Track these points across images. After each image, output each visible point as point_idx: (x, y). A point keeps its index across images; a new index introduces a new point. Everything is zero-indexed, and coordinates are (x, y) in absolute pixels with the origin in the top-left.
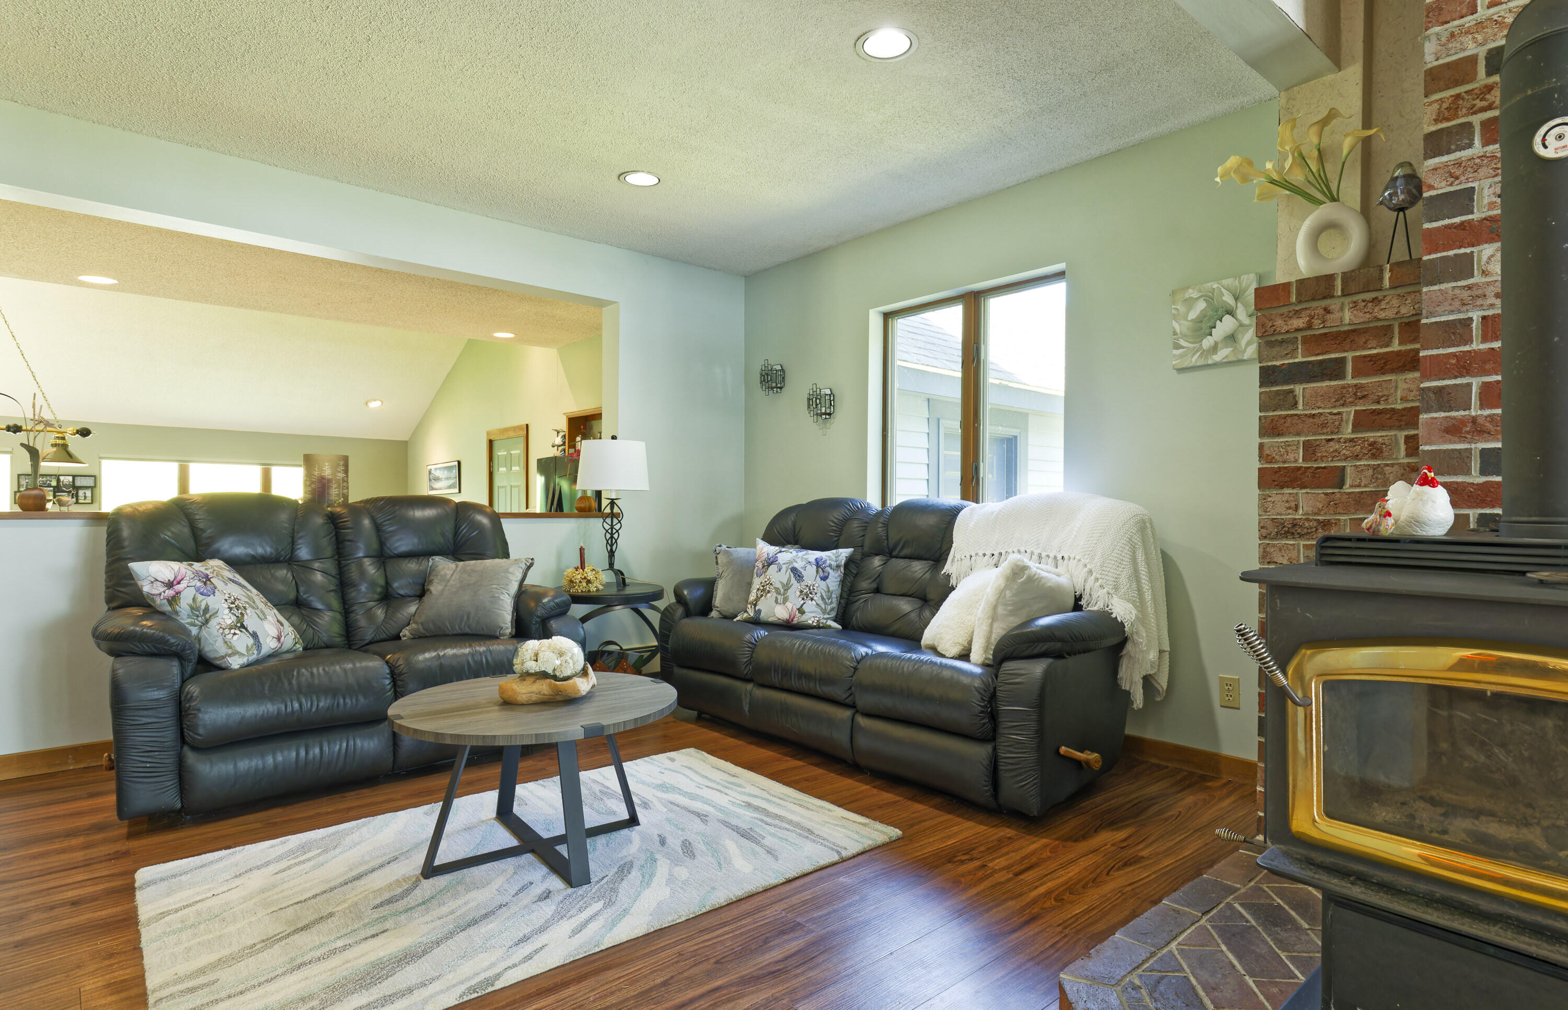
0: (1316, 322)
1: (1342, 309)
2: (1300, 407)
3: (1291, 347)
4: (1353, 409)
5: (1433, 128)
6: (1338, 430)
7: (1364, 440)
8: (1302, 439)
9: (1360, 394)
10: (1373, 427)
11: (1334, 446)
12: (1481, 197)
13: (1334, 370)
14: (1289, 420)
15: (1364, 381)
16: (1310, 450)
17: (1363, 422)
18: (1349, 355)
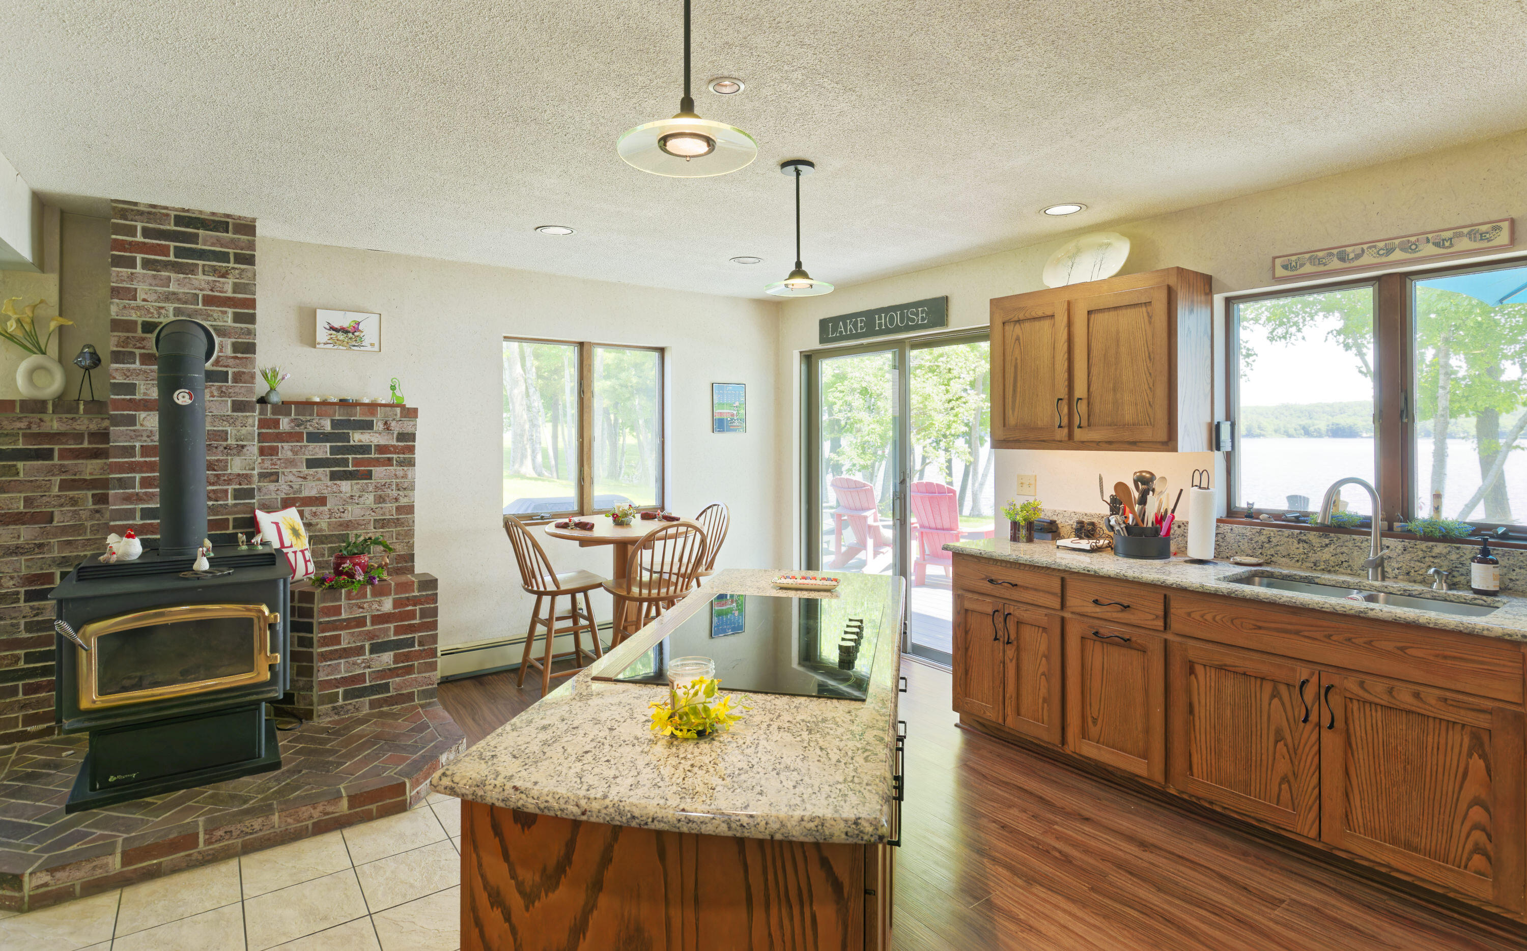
0: (34, 426)
1: (52, 420)
2: (21, 474)
3: (14, 439)
4: (58, 478)
5: (115, 349)
6: (49, 489)
7: (66, 496)
8: (23, 495)
9: (63, 470)
10: (70, 489)
11: (45, 499)
12: (139, 388)
13: (46, 455)
14: (13, 483)
15: (66, 462)
16: (28, 501)
17: (64, 485)
18: (56, 447)
